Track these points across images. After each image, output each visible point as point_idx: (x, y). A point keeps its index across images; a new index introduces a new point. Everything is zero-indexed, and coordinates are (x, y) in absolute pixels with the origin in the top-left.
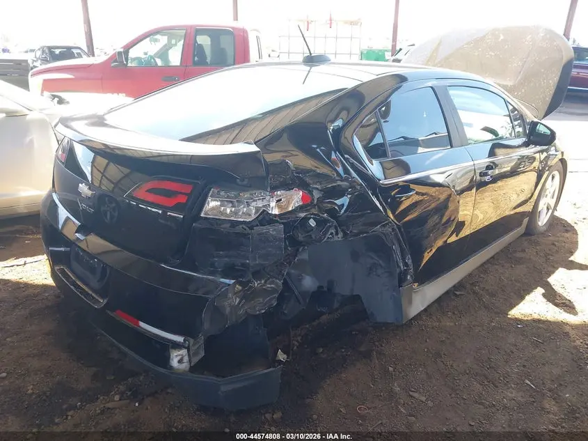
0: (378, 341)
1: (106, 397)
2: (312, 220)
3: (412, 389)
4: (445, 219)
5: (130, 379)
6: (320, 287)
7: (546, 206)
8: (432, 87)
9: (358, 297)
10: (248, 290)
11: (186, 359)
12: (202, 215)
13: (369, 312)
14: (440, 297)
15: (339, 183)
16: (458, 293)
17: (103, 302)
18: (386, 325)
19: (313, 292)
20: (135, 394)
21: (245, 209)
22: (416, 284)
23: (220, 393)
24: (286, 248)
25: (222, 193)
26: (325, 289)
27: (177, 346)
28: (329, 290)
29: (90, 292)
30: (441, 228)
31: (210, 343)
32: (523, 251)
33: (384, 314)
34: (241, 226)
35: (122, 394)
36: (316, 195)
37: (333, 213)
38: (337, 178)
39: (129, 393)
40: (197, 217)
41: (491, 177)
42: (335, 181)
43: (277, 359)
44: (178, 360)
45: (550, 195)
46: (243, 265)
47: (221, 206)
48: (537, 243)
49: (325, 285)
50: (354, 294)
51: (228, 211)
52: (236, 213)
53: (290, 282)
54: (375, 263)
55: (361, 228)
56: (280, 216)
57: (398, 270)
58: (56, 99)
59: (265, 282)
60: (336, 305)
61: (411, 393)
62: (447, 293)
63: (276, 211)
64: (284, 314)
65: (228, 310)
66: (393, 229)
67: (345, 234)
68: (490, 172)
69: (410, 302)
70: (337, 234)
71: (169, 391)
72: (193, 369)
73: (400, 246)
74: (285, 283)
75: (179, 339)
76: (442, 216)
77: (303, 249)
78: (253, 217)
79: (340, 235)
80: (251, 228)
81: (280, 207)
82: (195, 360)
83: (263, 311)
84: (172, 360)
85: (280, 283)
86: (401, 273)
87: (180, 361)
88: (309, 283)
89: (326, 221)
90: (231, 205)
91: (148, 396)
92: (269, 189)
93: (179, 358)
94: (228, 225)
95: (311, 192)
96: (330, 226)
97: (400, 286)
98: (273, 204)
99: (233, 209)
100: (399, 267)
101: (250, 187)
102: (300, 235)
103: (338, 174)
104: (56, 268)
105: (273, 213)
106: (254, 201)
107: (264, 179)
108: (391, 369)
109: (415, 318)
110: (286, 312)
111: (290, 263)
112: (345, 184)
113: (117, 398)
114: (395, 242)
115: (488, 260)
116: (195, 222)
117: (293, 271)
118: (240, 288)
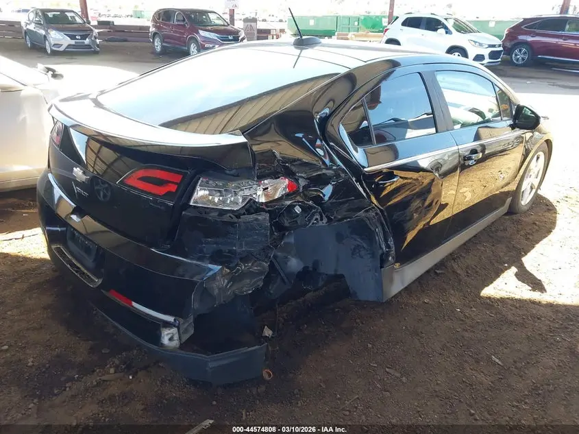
0: (359, 318)
1: (102, 370)
2: (297, 206)
3: (389, 366)
4: (427, 203)
5: (124, 353)
6: (306, 268)
7: (530, 185)
8: (419, 73)
9: (342, 276)
10: (235, 273)
11: (176, 337)
12: (191, 204)
13: (351, 291)
14: (421, 276)
15: (324, 171)
16: (438, 272)
17: (98, 281)
18: (367, 302)
19: (299, 272)
20: (129, 367)
21: (232, 199)
22: (398, 264)
23: (207, 369)
24: (272, 233)
25: (211, 182)
26: (311, 269)
27: (167, 325)
28: (315, 269)
29: (86, 271)
30: (423, 211)
31: (199, 320)
32: (505, 230)
33: (366, 293)
34: (228, 215)
35: (117, 367)
36: (302, 183)
37: (318, 200)
38: (323, 167)
39: (123, 367)
40: (186, 206)
41: (475, 161)
42: (320, 169)
43: (263, 335)
44: (169, 338)
45: (533, 176)
46: (230, 251)
47: (210, 195)
48: (518, 222)
49: (310, 265)
50: (338, 273)
51: (216, 200)
52: (224, 202)
53: (276, 264)
54: (358, 246)
55: (345, 213)
56: (266, 204)
57: (380, 252)
58: (51, 73)
59: (252, 265)
60: (321, 283)
61: (387, 369)
62: (428, 272)
63: (263, 200)
64: (271, 294)
65: (216, 292)
66: (377, 214)
67: (330, 220)
68: (474, 156)
69: (391, 281)
70: (322, 220)
71: (161, 365)
72: (183, 346)
73: (383, 229)
74: (272, 266)
75: (170, 319)
76: (425, 200)
77: (290, 234)
78: (241, 205)
79: (325, 220)
80: (238, 217)
81: (266, 196)
82: (185, 337)
83: (250, 292)
84: (163, 338)
85: (266, 265)
86: (383, 254)
87: (171, 339)
88: (294, 264)
89: (311, 208)
90: (219, 194)
91: (141, 369)
92: (256, 179)
93: (169, 336)
94: (215, 214)
95: (297, 180)
96: (315, 212)
97: (381, 267)
98: (260, 192)
99: (221, 198)
100: (381, 248)
101: (238, 176)
102: (285, 221)
103: (324, 163)
104: (53, 247)
105: (260, 201)
106: (242, 190)
107: (251, 169)
108: (370, 346)
109: (395, 296)
110: (272, 292)
111: (276, 247)
112: (329, 172)
113: (112, 370)
114: (378, 225)
115: (470, 240)
116: (185, 210)
117: (279, 254)
118: (228, 271)
